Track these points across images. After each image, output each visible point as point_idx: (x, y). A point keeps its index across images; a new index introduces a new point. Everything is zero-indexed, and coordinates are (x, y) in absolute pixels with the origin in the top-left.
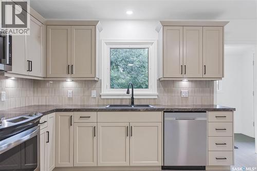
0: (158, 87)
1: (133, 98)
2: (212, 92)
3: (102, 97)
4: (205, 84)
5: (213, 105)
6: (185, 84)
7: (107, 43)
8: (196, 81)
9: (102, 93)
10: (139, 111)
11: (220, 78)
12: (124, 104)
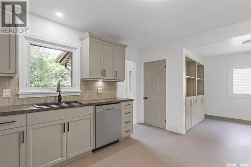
0: (81, 85)
1: (60, 96)
2: (115, 89)
3: (20, 97)
4: (111, 84)
5: (116, 98)
6: (100, 83)
7: (27, 38)
8: (107, 82)
9: (20, 91)
10: (76, 107)
11: (123, 80)
12: (49, 101)
